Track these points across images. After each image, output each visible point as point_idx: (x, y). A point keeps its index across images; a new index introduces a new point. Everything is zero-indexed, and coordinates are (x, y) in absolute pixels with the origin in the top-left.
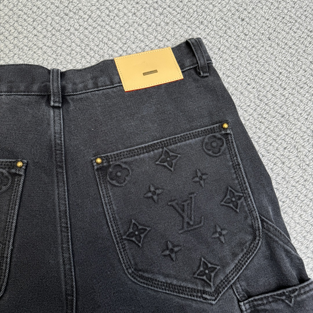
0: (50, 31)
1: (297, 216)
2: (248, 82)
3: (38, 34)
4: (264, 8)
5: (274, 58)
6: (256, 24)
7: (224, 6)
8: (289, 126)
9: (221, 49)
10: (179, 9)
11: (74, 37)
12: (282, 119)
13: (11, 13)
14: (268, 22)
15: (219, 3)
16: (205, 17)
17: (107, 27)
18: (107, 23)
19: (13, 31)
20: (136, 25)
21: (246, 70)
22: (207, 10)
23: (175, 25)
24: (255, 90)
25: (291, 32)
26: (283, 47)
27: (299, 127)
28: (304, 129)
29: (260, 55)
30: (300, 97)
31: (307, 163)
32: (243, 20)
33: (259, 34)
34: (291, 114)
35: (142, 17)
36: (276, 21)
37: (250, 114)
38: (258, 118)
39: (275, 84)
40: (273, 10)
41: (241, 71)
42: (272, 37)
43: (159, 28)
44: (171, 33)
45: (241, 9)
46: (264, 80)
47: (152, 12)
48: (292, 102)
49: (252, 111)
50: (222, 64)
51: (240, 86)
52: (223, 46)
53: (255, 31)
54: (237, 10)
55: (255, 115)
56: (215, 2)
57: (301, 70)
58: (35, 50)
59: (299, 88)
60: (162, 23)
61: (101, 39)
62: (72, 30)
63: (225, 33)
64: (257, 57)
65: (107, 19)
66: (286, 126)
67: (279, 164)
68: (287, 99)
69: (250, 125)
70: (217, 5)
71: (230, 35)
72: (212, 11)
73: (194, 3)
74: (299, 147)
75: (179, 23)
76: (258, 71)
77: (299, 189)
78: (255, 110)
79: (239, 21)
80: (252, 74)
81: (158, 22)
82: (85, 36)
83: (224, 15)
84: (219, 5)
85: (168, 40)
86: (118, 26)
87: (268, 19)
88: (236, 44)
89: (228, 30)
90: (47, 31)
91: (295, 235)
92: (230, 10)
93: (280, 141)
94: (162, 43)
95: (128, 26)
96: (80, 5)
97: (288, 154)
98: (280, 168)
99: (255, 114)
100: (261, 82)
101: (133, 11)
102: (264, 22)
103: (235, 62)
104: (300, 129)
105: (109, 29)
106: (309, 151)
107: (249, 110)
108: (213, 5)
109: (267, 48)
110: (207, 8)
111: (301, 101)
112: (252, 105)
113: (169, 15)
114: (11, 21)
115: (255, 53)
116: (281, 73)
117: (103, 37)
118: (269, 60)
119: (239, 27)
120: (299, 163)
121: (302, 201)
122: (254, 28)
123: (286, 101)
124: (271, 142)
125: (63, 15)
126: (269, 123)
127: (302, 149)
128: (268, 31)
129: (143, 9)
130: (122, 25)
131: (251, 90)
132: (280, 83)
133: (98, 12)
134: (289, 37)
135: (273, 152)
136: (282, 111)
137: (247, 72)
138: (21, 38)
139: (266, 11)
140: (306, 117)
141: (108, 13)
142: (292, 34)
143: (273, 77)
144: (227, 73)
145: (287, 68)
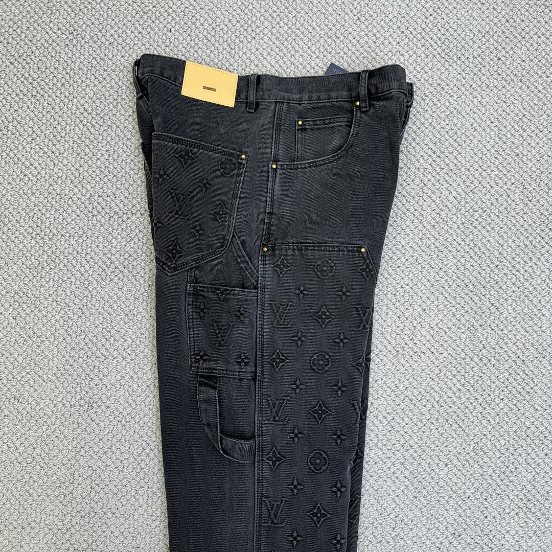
0: (323, 52)
1: (510, 240)
2: (492, 120)
3: (312, 54)
4: (522, 49)
5: (521, 100)
6: (511, 65)
7: (484, 43)
8: (521, 164)
9: (473, 86)
10: (440, 42)
11: (342, 61)
12: (516, 158)
13: (289, 31)
14: (523, 64)
15: (480, 40)
16: (463, 53)
17: (372, 53)
18: (373, 49)
19: (291, 49)
20: (398, 54)
21: (492, 109)
22: (467, 45)
23: (434, 58)
24: (497, 128)
25: (544, 75)
26: (533, 90)
27: (530, 167)
28: (534, 169)
29: (508, 96)
30: (537, 140)
31: (530, 199)
32: (499, 59)
33: (512, 75)
34: (525, 155)
35: (405, 47)
36: (532, 63)
37: (488, 149)
38: (494, 154)
39: (516, 125)
40: (531, 52)
41: (487, 109)
42: (524, 80)
43: (419, 60)
44: (429, 66)
45: (500, 48)
46: (507, 120)
47: (414, 43)
48: (529, 144)
49: (490, 147)
50: (471, 101)
51: (484, 123)
52: (475, 84)
53: (509, 72)
54: (496, 48)
55: (492, 151)
56: (476, 39)
57: (545, 114)
58: (308, 69)
59: (538, 131)
60: (423, 54)
61: (366, 65)
62: (342, 54)
63: (480, 71)
64: (505, 98)
65: (373, 46)
66: (518, 165)
67: (505, 196)
68: (524, 140)
69: (486, 159)
70: (477, 41)
71: (484, 73)
72: (471, 47)
73: (455, 37)
74: (526, 184)
75: (438, 56)
76: (504, 111)
77: (517, 220)
78: (493, 147)
79: (495, 59)
80: (497, 113)
81: (419, 54)
82: (352, 60)
83: (483, 52)
84: (480, 41)
85: (426, 72)
86: (382, 53)
87: (524, 61)
88: (488, 83)
89: (483, 69)
90: (319, 51)
91: (506, 255)
92: (488, 48)
93: (510, 177)
94: (420, 74)
95: (391, 55)
96: (350, 29)
97: (514, 188)
98: (504, 200)
99: (492, 149)
100: (504, 122)
101: (397, 40)
102: (520, 63)
103: (483, 100)
104: (530, 169)
105: (374, 55)
106: (534, 189)
107: (488, 145)
108: (473, 41)
109: (516, 90)
110: (467, 44)
111: (538, 144)
112: (491, 142)
113: (430, 48)
114: (290, 39)
115: (504, 93)
116: (524, 115)
117: (368, 62)
118: (516, 102)
119: (494, 66)
120: (522, 198)
121: (518, 230)
122: (509, 68)
123: (523, 142)
124: (501, 176)
125: (335, 38)
126: (504, 159)
127: (528, 187)
128: (521, 73)
129: (407, 39)
130: (386, 53)
131: (493, 128)
132: (522, 125)
133: (366, 38)
134: (540, 81)
135: (501, 185)
136: (517, 151)
137: (492, 111)
138: (297, 56)
139: (524, 52)
140: (539, 159)
141: (374, 40)
142: (545, 78)
143: (516, 119)
144: (474, 110)
145: (532, 111)
